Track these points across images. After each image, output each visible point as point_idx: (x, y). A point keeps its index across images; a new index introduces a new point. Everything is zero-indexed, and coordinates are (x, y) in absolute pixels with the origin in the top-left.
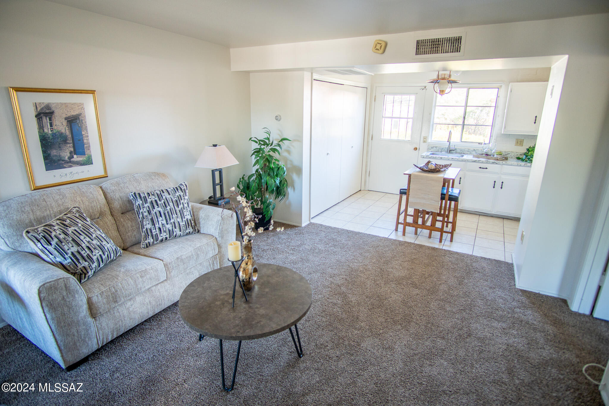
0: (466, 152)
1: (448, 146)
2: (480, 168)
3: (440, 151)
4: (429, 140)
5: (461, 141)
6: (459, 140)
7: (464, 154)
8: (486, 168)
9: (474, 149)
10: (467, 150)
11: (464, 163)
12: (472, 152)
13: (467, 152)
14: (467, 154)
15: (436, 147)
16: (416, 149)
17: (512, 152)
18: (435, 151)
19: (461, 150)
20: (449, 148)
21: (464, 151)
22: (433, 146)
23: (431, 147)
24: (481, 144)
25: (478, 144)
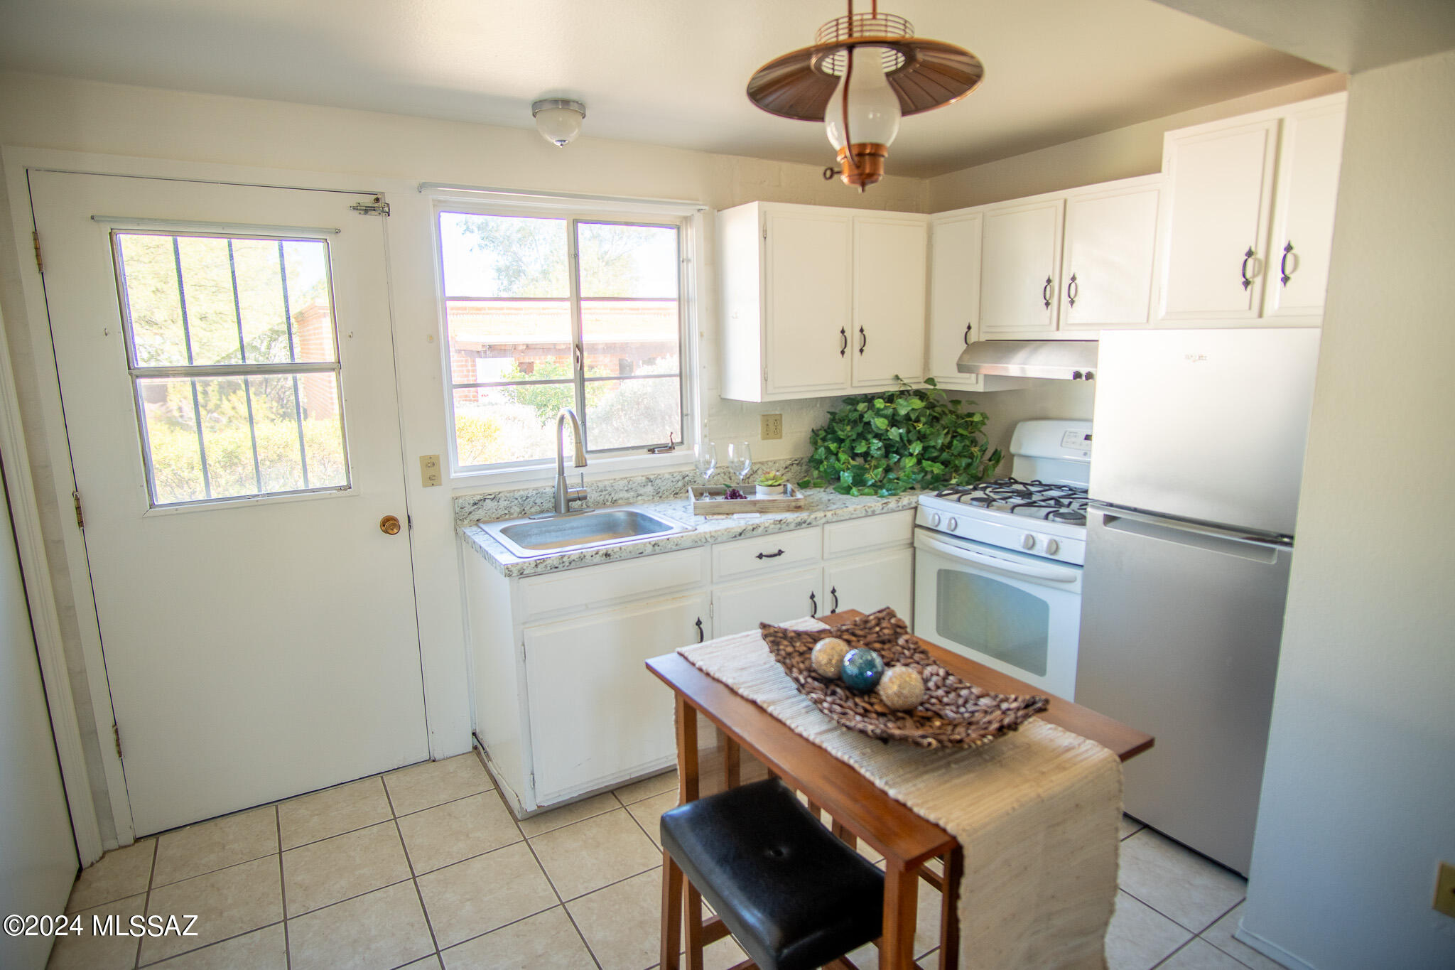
2: (760, 556)
3: (516, 509)
5: (585, 452)
8: (780, 552)
9: (646, 474)
10: (621, 483)
12: (642, 491)
15: (495, 497)
16: (389, 525)
17: (762, 463)
18: (497, 518)
19: (601, 491)
20: (565, 496)
21: (613, 495)
22: (479, 497)
23: (472, 502)
24: (660, 452)
25: (649, 451)
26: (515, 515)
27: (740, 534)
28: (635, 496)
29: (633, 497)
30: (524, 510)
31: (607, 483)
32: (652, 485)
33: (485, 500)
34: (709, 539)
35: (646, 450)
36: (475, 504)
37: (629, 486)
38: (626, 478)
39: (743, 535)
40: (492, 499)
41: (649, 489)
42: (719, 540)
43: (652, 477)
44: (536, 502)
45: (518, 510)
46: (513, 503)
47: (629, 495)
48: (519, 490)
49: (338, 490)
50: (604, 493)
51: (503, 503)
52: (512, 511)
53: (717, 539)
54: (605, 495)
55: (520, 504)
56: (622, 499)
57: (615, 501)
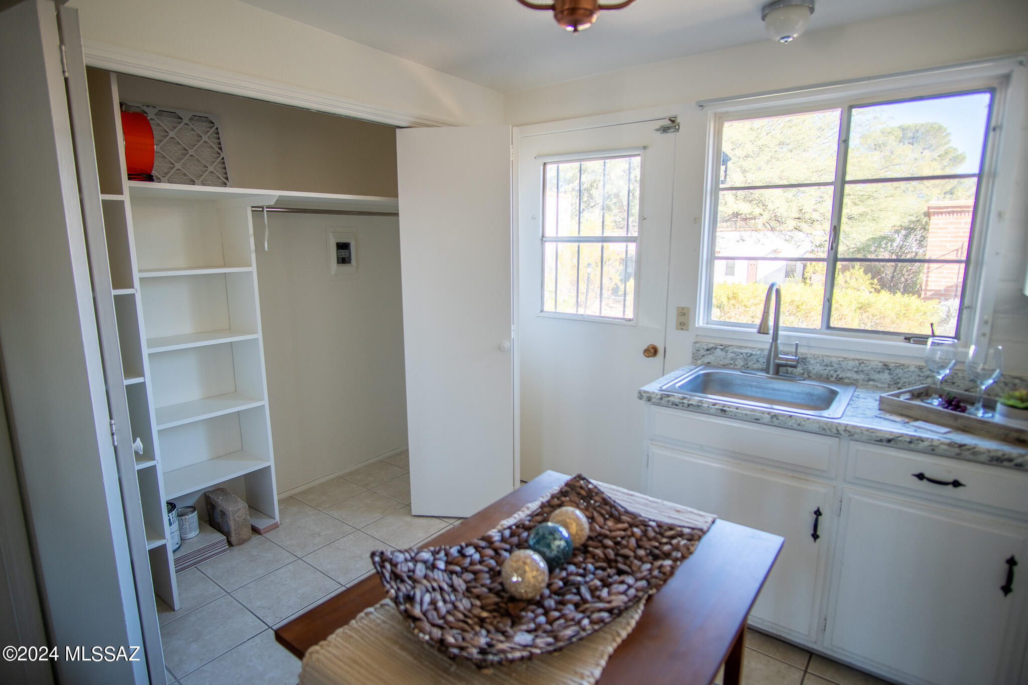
0: (849, 375)
1: (768, 346)
2: (920, 477)
3: (740, 363)
4: (700, 321)
5: (829, 327)
6: (816, 321)
7: (840, 381)
9: (885, 360)
10: (851, 364)
11: (834, 441)
12: (876, 376)
13: (855, 376)
14: (854, 384)
15: (724, 348)
16: (652, 351)
18: (724, 365)
19: (827, 366)
20: (775, 359)
21: (839, 372)
22: (712, 345)
23: (706, 347)
24: (916, 342)
25: (905, 339)
26: (739, 367)
27: (889, 441)
28: (867, 379)
29: (863, 380)
30: (747, 364)
31: (834, 359)
32: (890, 374)
33: (716, 349)
34: (842, 432)
35: (902, 338)
36: (708, 350)
37: (860, 368)
38: (857, 360)
39: (893, 442)
40: (722, 350)
41: (886, 376)
42: (856, 436)
43: (891, 366)
44: (759, 360)
45: (742, 363)
46: (738, 357)
47: (858, 377)
48: (747, 347)
49: (626, 321)
50: (829, 368)
51: (730, 355)
52: (737, 363)
53: (853, 435)
54: (830, 371)
55: (745, 359)
56: (847, 378)
57: (841, 378)
